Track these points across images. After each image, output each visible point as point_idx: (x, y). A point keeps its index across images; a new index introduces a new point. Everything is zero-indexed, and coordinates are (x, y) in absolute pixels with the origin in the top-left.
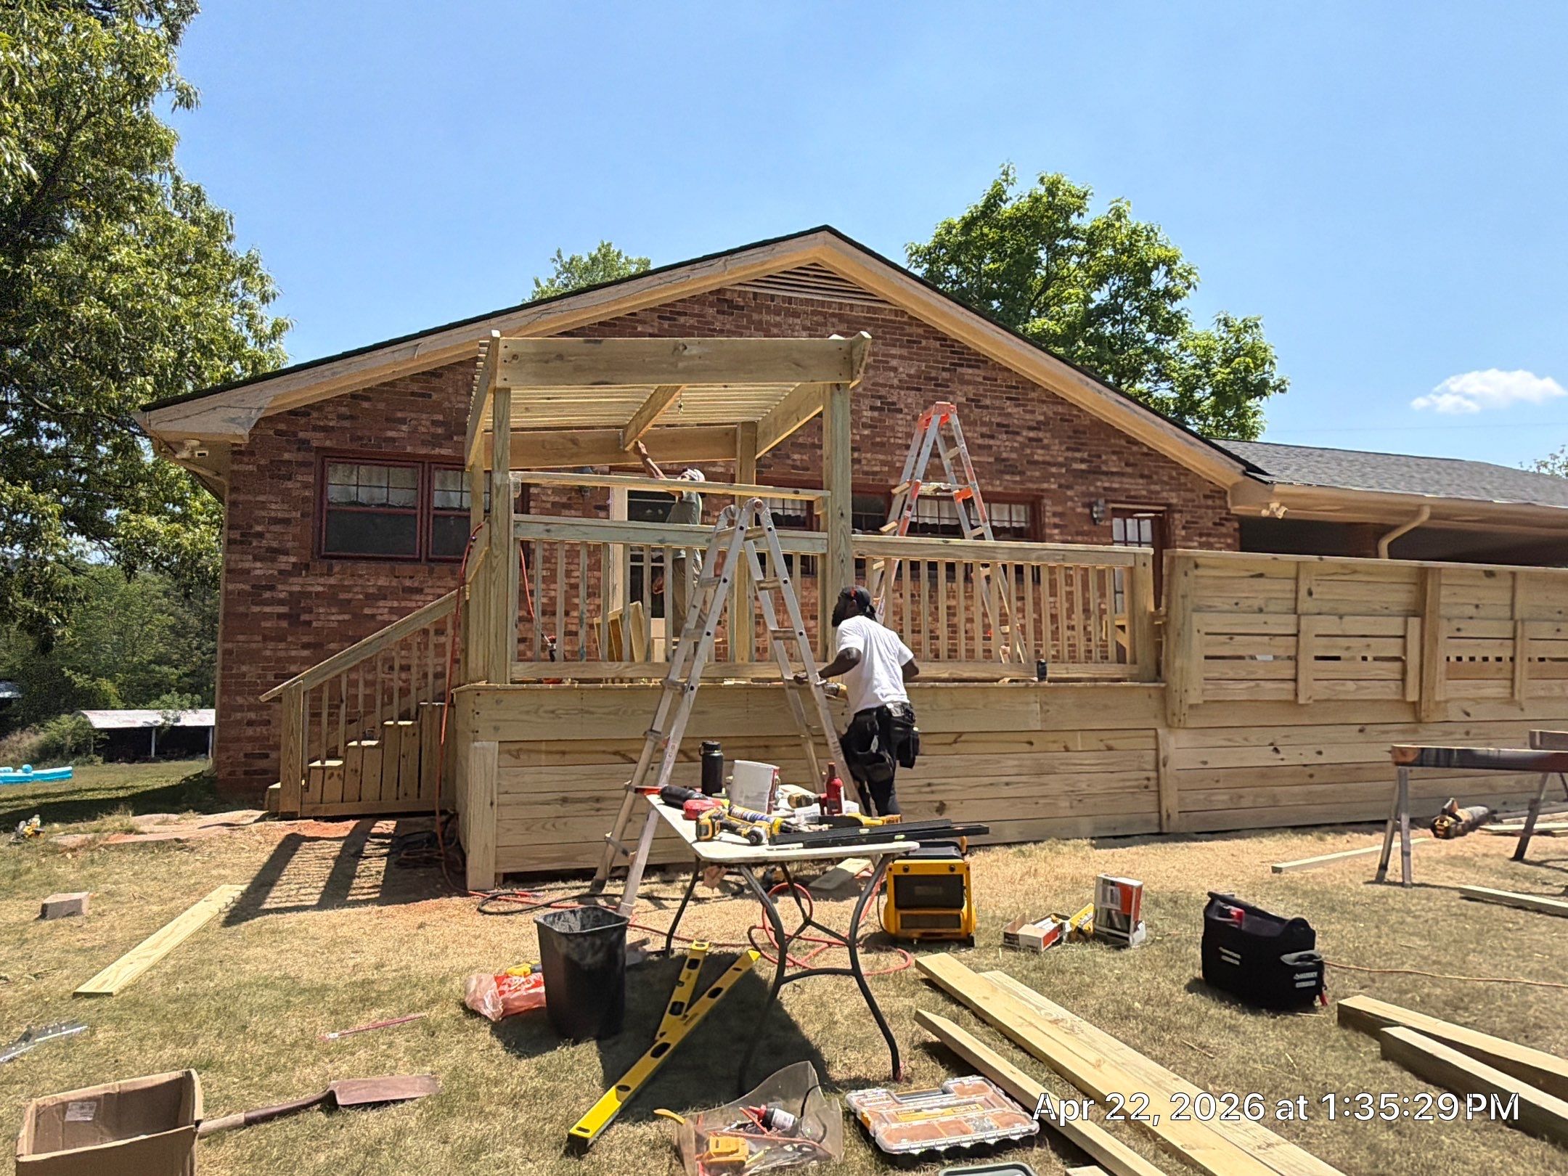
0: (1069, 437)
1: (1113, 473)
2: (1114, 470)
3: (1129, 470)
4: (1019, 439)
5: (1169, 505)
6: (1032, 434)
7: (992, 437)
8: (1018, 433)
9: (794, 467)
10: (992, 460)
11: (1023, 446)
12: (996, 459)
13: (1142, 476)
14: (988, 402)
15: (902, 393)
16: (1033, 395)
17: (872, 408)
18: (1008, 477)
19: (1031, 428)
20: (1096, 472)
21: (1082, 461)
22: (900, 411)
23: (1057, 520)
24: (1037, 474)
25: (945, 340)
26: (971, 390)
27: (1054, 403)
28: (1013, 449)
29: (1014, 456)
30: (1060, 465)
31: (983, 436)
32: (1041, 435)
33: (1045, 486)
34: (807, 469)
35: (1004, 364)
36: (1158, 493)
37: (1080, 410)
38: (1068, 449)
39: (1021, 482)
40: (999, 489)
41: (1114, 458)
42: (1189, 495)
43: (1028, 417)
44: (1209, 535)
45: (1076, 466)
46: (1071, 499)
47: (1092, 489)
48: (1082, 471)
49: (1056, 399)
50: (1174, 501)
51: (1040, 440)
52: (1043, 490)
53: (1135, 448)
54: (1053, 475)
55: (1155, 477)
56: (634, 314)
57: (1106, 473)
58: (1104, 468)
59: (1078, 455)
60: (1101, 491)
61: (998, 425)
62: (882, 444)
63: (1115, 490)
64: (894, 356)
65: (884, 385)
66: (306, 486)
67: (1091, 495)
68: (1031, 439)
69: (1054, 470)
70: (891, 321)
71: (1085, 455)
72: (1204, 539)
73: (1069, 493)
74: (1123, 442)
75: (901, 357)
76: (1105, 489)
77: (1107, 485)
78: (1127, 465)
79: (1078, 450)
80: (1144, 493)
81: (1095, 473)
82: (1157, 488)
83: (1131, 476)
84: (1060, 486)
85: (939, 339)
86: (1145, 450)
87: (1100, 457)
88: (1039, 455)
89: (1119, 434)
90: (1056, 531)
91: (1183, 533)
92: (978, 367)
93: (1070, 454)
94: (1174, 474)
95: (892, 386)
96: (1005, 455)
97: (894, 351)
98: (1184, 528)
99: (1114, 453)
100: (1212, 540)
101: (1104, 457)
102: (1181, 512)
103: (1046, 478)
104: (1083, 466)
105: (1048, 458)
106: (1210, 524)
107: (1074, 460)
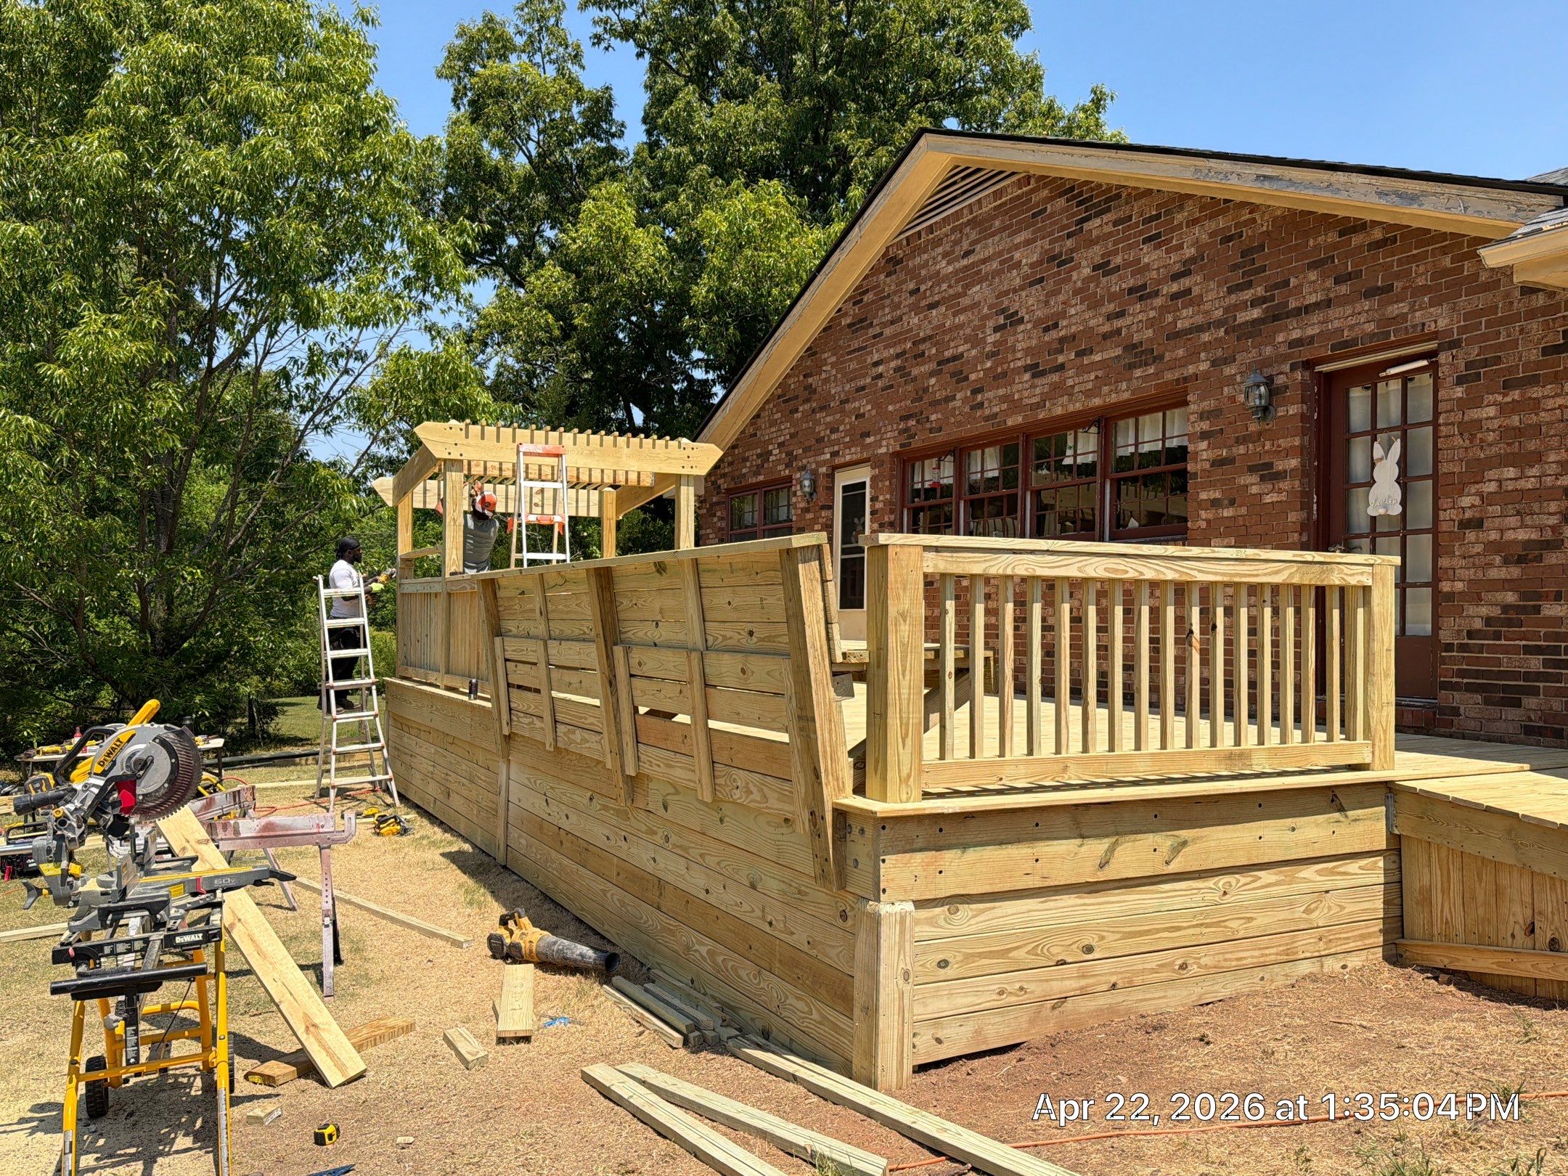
0: (1235, 267)
1: (1308, 309)
2: (1312, 299)
3: (1344, 289)
4: (1158, 302)
5: (1434, 335)
6: (1175, 287)
7: (1121, 314)
8: (1156, 294)
9: (931, 431)
10: (1119, 351)
11: (1163, 310)
12: (1126, 349)
13: (1368, 294)
14: (1118, 260)
15: (1024, 294)
16: (1179, 217)
17: (996, 329)
18: (1138, 373)
19: (1176, 277)
20: (1277, 316)
21: (1255, 303)
22: (1021, 321)
23: (1205, 426)
24: (1181, 352)
25: (1072, 189)
26: (1096, 252)
27: (1211, 217)
28: (1151, 323)
29: (1150, 333)
30: (1218, 324)
31: (1110, 317)
32: (1186, 282)
33: (1191, 369)
34: (940, 429)
35: (1142, 186)
36: (1404, 317)
37: (1253, 208)
38: (1231, 291)
39: (1156, 374)
40: (1126, 396)
41: (1313, 276)
42: (1481, 301)
43: (1174, 257)
44: (1533, 381)
45: (1242, 317)
46: (1231, 380)
47: (1268, 350)
48: (1254, 322)
49: (1215, 206)
50: (1442, 323)
51: (1189, 291)
52: (1185, 379)
53: (1356, 240)
54: (1206, 346)
55: (1398, 285)
56: (840, 310)
57: (1298, 312)
58: (1293, 304)
59: (1247, 295)
60: (1283, 349)
61: (1131, 291)
62: (1004, 374)
63: (1311, 339)
64: (1017, 247)
65: (1006, 293)
66: (721, 519)
67: (1267, 362)
68: (1175, 297)
69: (1206, 337)
70: (1019, 197)
71: (1260, 291)
72: (1516, 395)
73: (1229, 370)
74: (1332, 237)
75: (1028, 243)
76: (1293, 344)
77: (1296, 334)
78: (1338, 281)
79: (1249, 285)
80: (1370, 327)
81: (1276, 318)
82: (1403, 307)
83: (1344, 301)
84: (1214, 363)
85: (1066, 192)
86: (1377, 234)
87: (1287, 283)
88: (1187, 318)
89: (1327, 221)
90: (1204, 445)
91: (1459, 392)
92: (1108, 210)
93: (1233, 298)
94: (1447, 262)
95: (1015, 291)
96: (1136, 338)
97: (1019, 239)
98: (1460, 381)
99: (1312, 266)
100: (1536, 392)
101: (1293, 282)
102: (1455, 344)
103: (1193, 357)
104: (1256, 313)
105: (1199, 320)
106: (1534, 355)
107: (1243, 306)
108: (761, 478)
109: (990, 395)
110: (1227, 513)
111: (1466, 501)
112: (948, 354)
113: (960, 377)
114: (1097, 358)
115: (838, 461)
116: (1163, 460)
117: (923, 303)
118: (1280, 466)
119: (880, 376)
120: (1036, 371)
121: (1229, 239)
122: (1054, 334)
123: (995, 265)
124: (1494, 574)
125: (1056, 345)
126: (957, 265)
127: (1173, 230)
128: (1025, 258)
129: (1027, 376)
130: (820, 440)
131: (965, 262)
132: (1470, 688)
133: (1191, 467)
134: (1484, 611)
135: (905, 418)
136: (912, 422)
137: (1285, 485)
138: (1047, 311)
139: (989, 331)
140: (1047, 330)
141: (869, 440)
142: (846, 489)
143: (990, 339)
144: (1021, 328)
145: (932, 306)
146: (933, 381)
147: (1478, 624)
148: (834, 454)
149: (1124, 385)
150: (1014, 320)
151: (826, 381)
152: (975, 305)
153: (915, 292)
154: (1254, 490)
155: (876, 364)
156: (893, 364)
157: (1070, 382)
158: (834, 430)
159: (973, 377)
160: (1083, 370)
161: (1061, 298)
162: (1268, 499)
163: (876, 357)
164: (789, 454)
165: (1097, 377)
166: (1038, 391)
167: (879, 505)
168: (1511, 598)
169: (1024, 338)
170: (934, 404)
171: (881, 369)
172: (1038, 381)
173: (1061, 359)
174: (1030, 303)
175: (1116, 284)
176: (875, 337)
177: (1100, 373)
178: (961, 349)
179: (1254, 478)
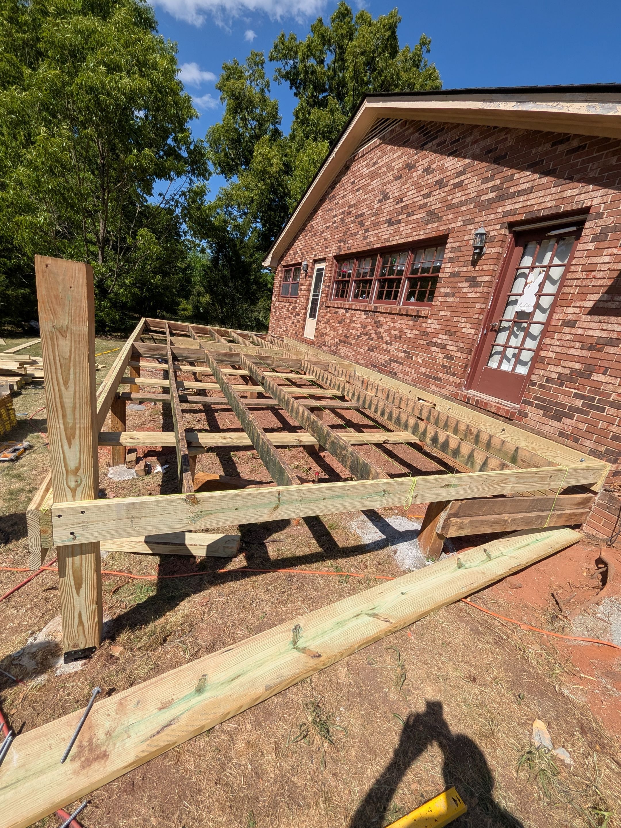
0: (488, 168)
1: (520, 193)
2: (524, 187)
3: (543, 180)
4: (447, 189)
5: (585, 211)
6: (456, 180)
7: (429, 195)
9: (347, 248)
10: (424, 214)
12: (427, 213)
13: (558, 183)
14: (435, 166)
15: (392, 184)
16: (469, 140)
17: (379, 202)
20: (502, 197)
21: (493, 189)
22: (389, 198)
23: (452, 255)
24: (450, 216)
25: (423, 127)
26: (426, 162)
27: (485, 138)
28: (441, 200)
29: (439, 205)
30: (472, 201)
31: (424, 197)
32: (462, 178)
33: (453, 225)
34: (352, 247)
36: (573, 198)
38: (483, 182)
39: (437, 227)
40: (422, 237)
41: (528, 173)
43: (460, 163)
45: (484, 197)
46: (469, 232)
47: (492, 217)
48: (489, 201)
50: (595, 203)
51: (463, 182)
52: (449, 230)
53: (561, 148)
54: (463, 213)
55: (577, 177)
57: (513, 195)
58: (512, 190)
59: (490, 185)
60: (499, 216)
61: (436, 183)
62: (378, 224)
63: (516, 210)
64: (394, 159)
65: (386, 184)
66: (280, 277)
67: (489, 223)
68: (455, 186)
69: (464, 208)
71: (498, 182)
73: (470, 227)
76: (505, 213)
77: (508, 208)
79: (493, 178)
80: (551, 204)
81: (501, 199)
82: (574, 191)
83: (541, 187)
84: (464, 223)
85: (420, 129)
88: (458, 197)
89: (547, 136)
90: (449, 265)
92: (436, 138)
93: (483, 186)
95: (389, 183)
96: (433, 208)
98: (594, 240)
99: (530, 167)
102: (600, 216)
103: (455, 219)
104: (492, 195)
105: (463, 198)
107: (486, 191)
108: (293, 262)
109: (371, 233)
110: (450, 300)
111: (571, 310)
112: (359, 213)
113: (362, 224)
114: (415, 217)
115: (317, 258)
116: (431, 271)
117: (355, 188)
118: (480, 279)
119: (335, 222)
120: (390, 223)
121: (490, 151)
122: (400, 205)
123: (384, 169)
124: (572, 352)
125: (400, 210)
126: (370, 170)
127: (463, 148)
128: (397, 165)
129: (386, 225)
130: (312, 249)
131: (373, 168)
132: (537, 406)
133: (440, 275)
134: (559, 370)
135: (340, 241)
136: (342, 244)
137: (479, 290)
138: (400, 193)
139: (376, 202)
140: (398, 203)
141: (327, 250)
142: (318, 270)
143: (376, 207)
144: (388, 201)
145: (358, 190)
146: (352, 225)
147: (555, 376)
148: (316, 255)
149: (422, 232)
150: (386, 197)
151: (318, 223)
152: (373, 190)
153: (353, 183)
154: (465, 290)
155: (335, 216)
156: (340, 217)
157: (401, 229)
158: (317, 245)
159: (366, 224)
160: (407, 223)
161: (407, 186)
162: (470, 295)
163: (335, 213)
164: (302, 254)
165: (413, 227)
166: (389, 232)
167: (326, 278)
168: (577, 366)
169: (389, 206)
170: (351, 235)
171: (336, 219)
172: (390, 228)
173: (400, 217)
174: (394, 190)
175: (431, 179)
176: (336, 204)
177: (414, 225)
178: (364, 211)
179: (466, 284)
